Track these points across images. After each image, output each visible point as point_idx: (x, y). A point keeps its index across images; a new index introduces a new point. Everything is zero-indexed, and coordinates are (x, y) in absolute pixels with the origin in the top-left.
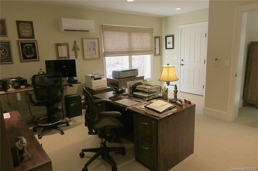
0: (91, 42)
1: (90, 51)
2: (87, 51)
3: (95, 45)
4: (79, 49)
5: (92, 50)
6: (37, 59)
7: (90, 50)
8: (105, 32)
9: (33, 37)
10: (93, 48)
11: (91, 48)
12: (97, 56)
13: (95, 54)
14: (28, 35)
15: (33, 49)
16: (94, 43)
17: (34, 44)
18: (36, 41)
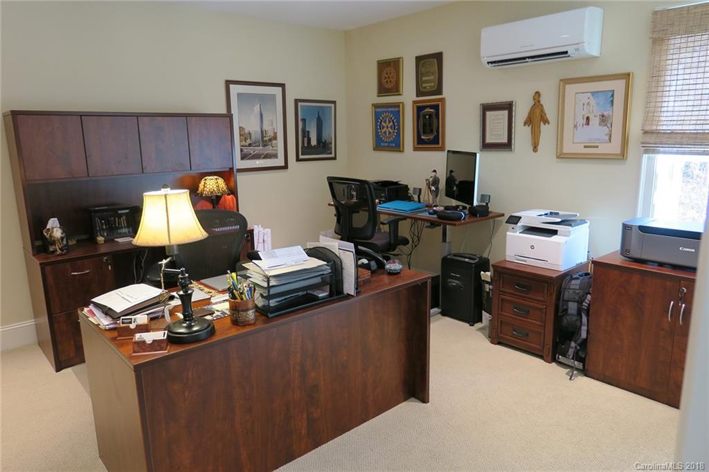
0: (593, 93)
1: (585, 126)
2: (575, 126)
3: (612, 101)
4: (546, 122)
5: (595, 121)
6: (438, 146)
7: (588, 123)
8: (672, 42)
9: (439, 90)
10: (603, 116)
11: (591, 117)
12: (615, 148)
13: (607, 138)
14: (430, 87)
15: (435, 120)
16: (610, 94)
17: (436, 107)
18: (443, 100)
